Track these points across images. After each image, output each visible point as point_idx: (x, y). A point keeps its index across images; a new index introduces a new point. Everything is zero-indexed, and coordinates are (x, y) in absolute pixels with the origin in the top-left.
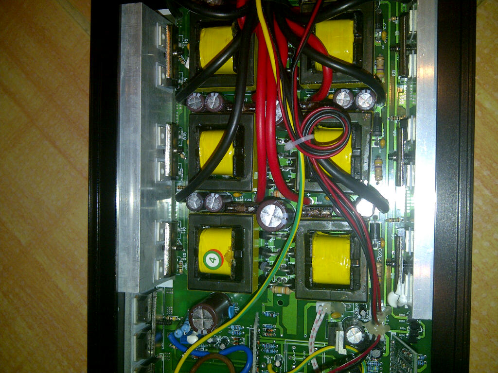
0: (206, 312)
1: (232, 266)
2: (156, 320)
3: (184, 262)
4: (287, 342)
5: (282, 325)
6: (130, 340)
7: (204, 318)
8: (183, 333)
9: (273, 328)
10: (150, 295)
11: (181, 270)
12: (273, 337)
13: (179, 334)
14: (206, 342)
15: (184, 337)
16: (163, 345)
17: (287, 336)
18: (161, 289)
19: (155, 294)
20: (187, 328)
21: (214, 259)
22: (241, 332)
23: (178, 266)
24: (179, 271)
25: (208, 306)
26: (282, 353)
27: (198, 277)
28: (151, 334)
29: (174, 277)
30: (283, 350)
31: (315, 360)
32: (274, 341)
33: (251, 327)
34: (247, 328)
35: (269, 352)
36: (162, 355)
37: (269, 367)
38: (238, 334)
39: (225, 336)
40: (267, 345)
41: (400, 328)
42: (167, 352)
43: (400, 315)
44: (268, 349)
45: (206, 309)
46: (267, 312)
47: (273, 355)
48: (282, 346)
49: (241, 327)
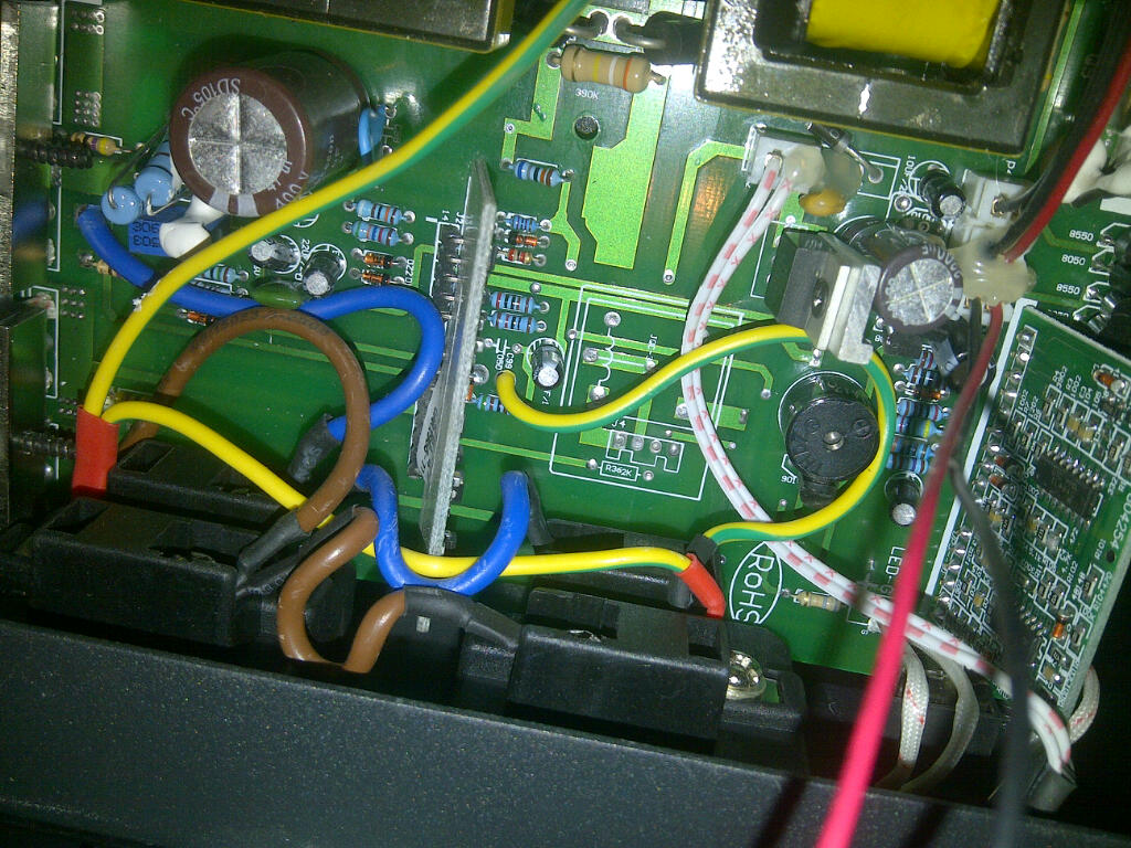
0: (261, 112)
4: (588, 293)
5: (577, 222)
7: (246, 139)
8: (144, 207)
9: (539, 233)
12: (533, 267)
13: (122, 207)
14: (244, 258)
15: (148, 225)
16: (53, 253)
17: (590, 269)
20: (161, 186)
22: (399, 233)
26: (560, 333)
30: (569, 325)
31: (696, 375)
32: (536, 287)
33: (446, 218)
34: (428, 219)
35: (512, 326)
36: (53, 294)
37: (505, 385)
38: (388, 241)
39: (329, 245)
40: (507, 300)
41: (1060, 287)
42: (71, 285)
43: (1073, 234)
44: (508, 316)
45: (258, 95)
46: (523, 162)
47: (525, 339)
48: (564, 308)
49: (403, 213)
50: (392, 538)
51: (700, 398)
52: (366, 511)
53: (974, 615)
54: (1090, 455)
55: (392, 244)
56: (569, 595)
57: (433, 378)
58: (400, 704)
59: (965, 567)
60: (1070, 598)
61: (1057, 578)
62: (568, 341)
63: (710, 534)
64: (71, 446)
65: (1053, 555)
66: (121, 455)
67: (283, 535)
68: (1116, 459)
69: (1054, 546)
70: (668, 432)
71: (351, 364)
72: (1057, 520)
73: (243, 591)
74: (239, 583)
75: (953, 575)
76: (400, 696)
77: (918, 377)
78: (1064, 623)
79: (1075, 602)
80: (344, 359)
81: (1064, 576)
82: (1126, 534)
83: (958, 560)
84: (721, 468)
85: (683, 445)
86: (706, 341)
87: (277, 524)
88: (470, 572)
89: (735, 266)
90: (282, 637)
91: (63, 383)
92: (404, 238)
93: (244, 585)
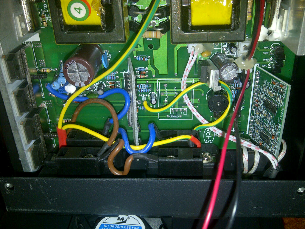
0: (80, 65)
1: (102, 15)
2: (31, 75)
3: (47, 14)
4: (159, 81)
5: (153, 67)
6: (8, 99)
7: (79, 72)
8: (60, 85)
9: (145, 71)
10: (19, 52)
11: (45, 23)
12: (146, 78)
13: (56, 86)
15: (62, 88)
16: (43, 94)
17: (158, 76)
18: (28, 45)
19: (23, 51)
20: (62, 80)
21: (80, 9)
22: (115, 76)
23: (41, 19)
24: (43, 24)
25: (81, 60)
26: (155, 90)
27: (65, 31)
28: (29, 89)
29: (40, 31)
30: (156, 88)
31: (186, 95)
32: (147, 81)
33: (125, 71)
34: (121, 72)
35: (144, 91)
36: (44, 103)
37: (145, 104)
38: (113, 79)
39: (101, 82)
40: (141, 86)
41: (264, 60)
42: (48, 100)
43: (264, 48)
44: (143, 89)
45: (80, 62)
46: (139, 57)
47: (147, 93)
48: (154, 85)
49: (115, 72)
50: (128, 144)
51: (188, 99)
52: (121, 140)
53: (257, 134)
54: (274, 99)
55: (114, 79)
56: (167, 149)
57: (129, 106)
58: (136, 179)
59: (254, 124)
60: (274, 130)
61: (271, 126)
62: (157, 92)
63: (195, 129)
64: (56, 135)
65: (270, 121)
66: (67, 136)
67: (105, 148)
68: (278, 100)
69: (269, 119)
70: (183, 106)
71: (111, 108)
72: (269, 114)
73: (100, 160)
74: (99, 159)
75: (251, 126)
76: (135, 178)
77: (235, 85)
78: (274, 136)
79: (275, 131)
80: (110, 107)
81: (273, 125)
82: (283, 116)
83: (252, 122)
84: (196, 113)
85: (187, 109)
86: (187, 87)
87: (103, 146)
88: (145, 148)
89: (189, 72)
90: (110, 168)
91: (51, 120)
92: (116, 77)
93: (100, 159)
